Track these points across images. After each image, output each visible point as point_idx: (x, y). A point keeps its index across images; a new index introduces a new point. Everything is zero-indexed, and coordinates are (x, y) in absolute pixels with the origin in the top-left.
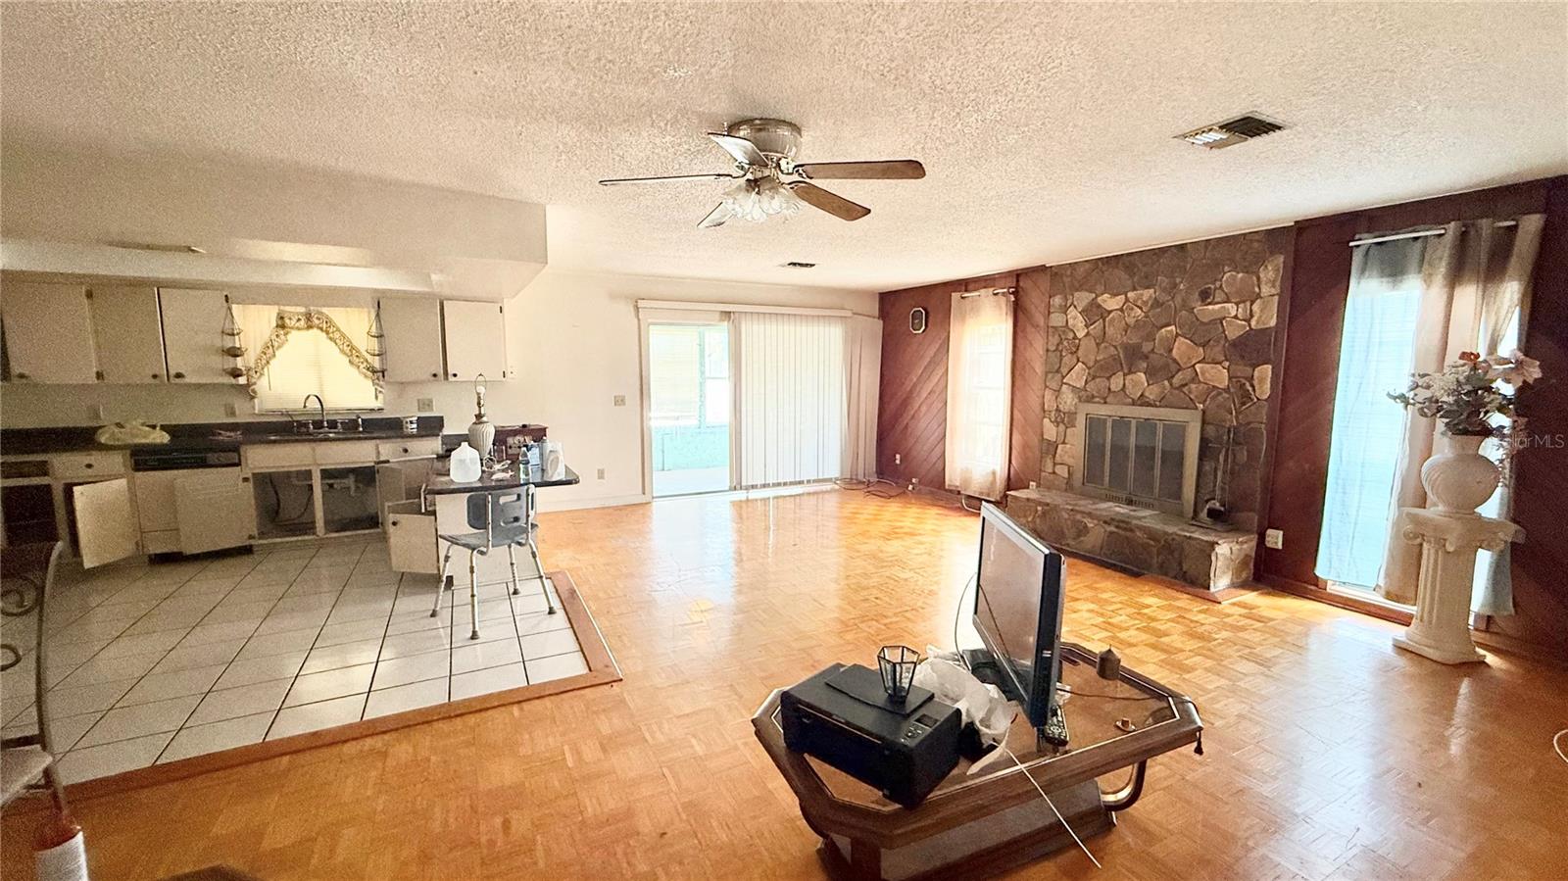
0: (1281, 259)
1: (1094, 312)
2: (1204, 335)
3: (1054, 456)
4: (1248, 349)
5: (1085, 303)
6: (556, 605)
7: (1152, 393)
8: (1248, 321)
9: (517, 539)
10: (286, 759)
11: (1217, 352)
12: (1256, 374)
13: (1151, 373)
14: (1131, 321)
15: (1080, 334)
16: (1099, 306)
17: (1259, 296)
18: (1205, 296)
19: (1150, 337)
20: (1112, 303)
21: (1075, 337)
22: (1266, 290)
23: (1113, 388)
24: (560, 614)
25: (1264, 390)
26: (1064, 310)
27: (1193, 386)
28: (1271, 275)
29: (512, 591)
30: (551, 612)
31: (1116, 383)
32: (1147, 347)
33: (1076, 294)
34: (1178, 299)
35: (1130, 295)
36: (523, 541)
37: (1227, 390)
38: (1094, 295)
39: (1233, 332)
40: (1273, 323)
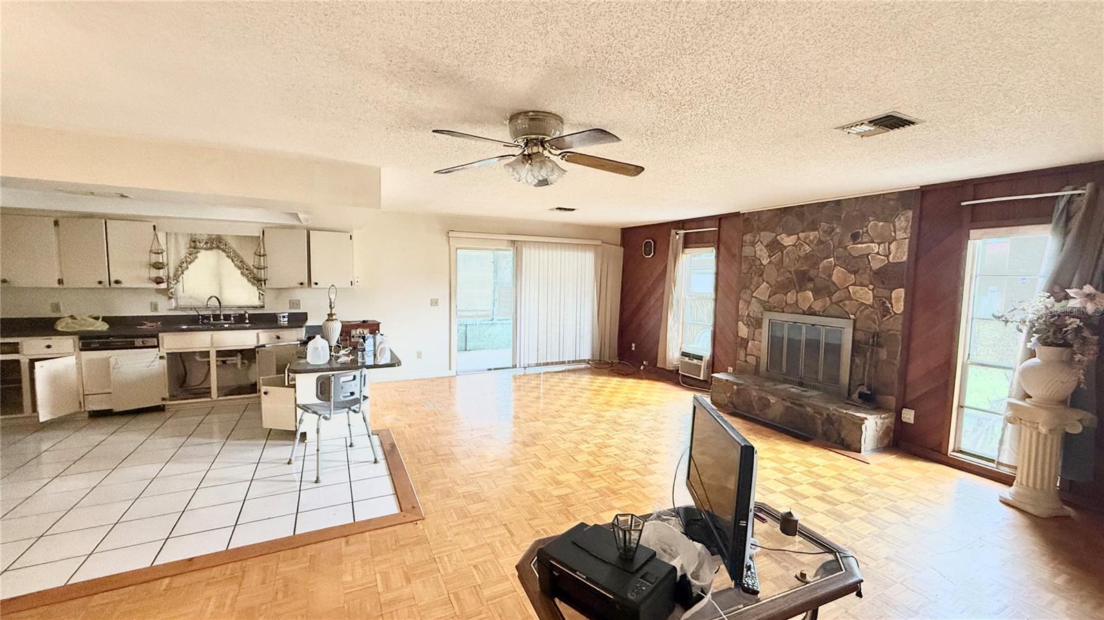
0: (910, 213)
1: (774, 246)
2: (855, 265)
3: (746, 349)
4: (885, 277)
5: (769, 240)
6: (380, 456)
7: (818, 306)
8: (887, 256)
9: (353, 408)
10: (167, 581)
11: (866, 278)
12: (893, 295)
13: (817, 293)
14: (802, 254)
15: (765, 262)
16: (779, 243)
17: (895, 239)
18: (855, 237)
19: (815, 265)
20: (788, 241)
21: (761, 264)
22: (900, 235)
23: (789, 302)
24: (382, 464)
25: (899, 307)
26: (753, 244)
27: (847, 302)
28: (904, 224)
29: (349, 444)
30: (376, 462)
31: (791, 297)
32: (812, 273)
33: (762, 234)
34: (836, 239)
35: (801, 235)
36: (357, 410)
37: (872, 306)
38: (775, 234)
39: (876, 265)
40: (905, 258)
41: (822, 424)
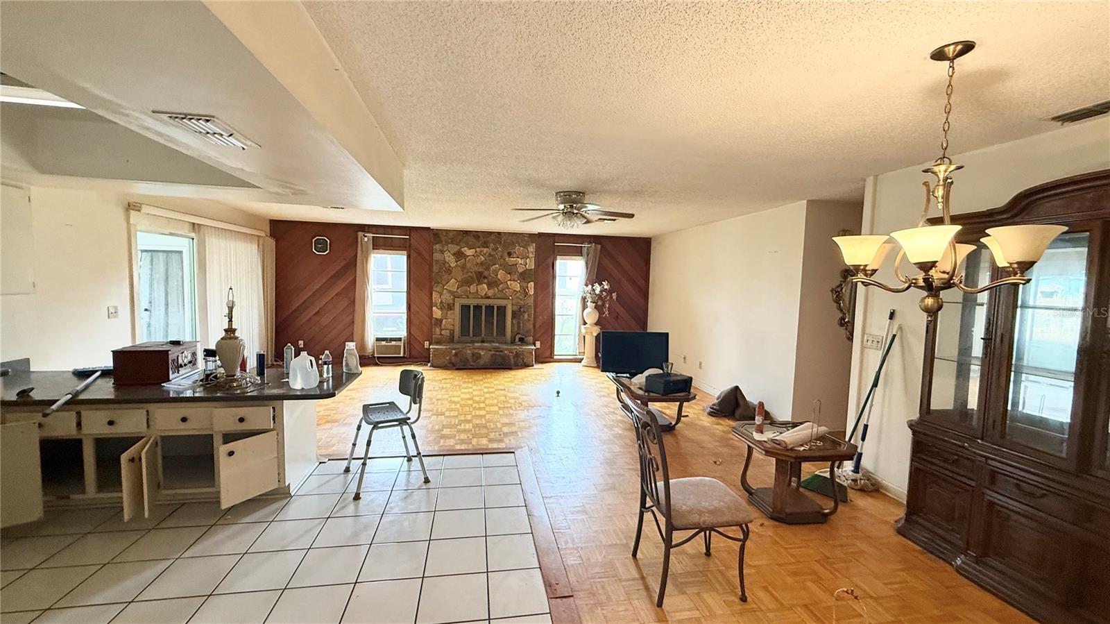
0: (534, 245)
1: (459, 255)
2: (510, 270)
3: (440, 326)
4: (525, 276)
5: (455, 250)
7: (490, 293)
8: (525, 266)
11: (516, 277)
12: (529, 285)
13: (490, 285)
14: (479, 261)
15: (453, 265)
16: (463, 253)
17: (528, 257)
18: (510, 254)
19: (487, 269)
20: (469, 252)
21: (450, 266)
22: (531, 255)
23: (471, 291)
25: (532, 292)
26: (442, 252)
27: (507, 290)
28: (532, 250)
31: (473, 288)
32: (486, 273)
33: (449, 245)
34: (499, 254)
35: (477, 249)
37: (520, 292)
38: (459, 247)
39: (520, 270)
40: (533, 267)
41: (514, 358)
